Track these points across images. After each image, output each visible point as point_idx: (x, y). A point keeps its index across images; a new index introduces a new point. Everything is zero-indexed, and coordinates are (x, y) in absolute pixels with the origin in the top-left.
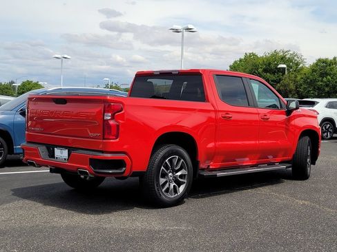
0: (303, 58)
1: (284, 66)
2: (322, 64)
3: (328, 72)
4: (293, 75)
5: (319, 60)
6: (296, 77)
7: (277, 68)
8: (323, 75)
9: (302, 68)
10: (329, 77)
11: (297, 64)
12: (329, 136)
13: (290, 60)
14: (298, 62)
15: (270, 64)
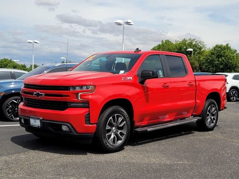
0: (204, 44)
1: (191, 50)
2: (219, 49)
3: (223, 54)
4: (197, 57)
5: (217, 46)
6: (200, 57)
7: (186, 51)
8: (219, 56)
9: (204, 51)
10: (223, 58)
11: (200, 49)
12: (235, 99)
13: (195, 46)
14: (201, 47)
15: (181, 48)
